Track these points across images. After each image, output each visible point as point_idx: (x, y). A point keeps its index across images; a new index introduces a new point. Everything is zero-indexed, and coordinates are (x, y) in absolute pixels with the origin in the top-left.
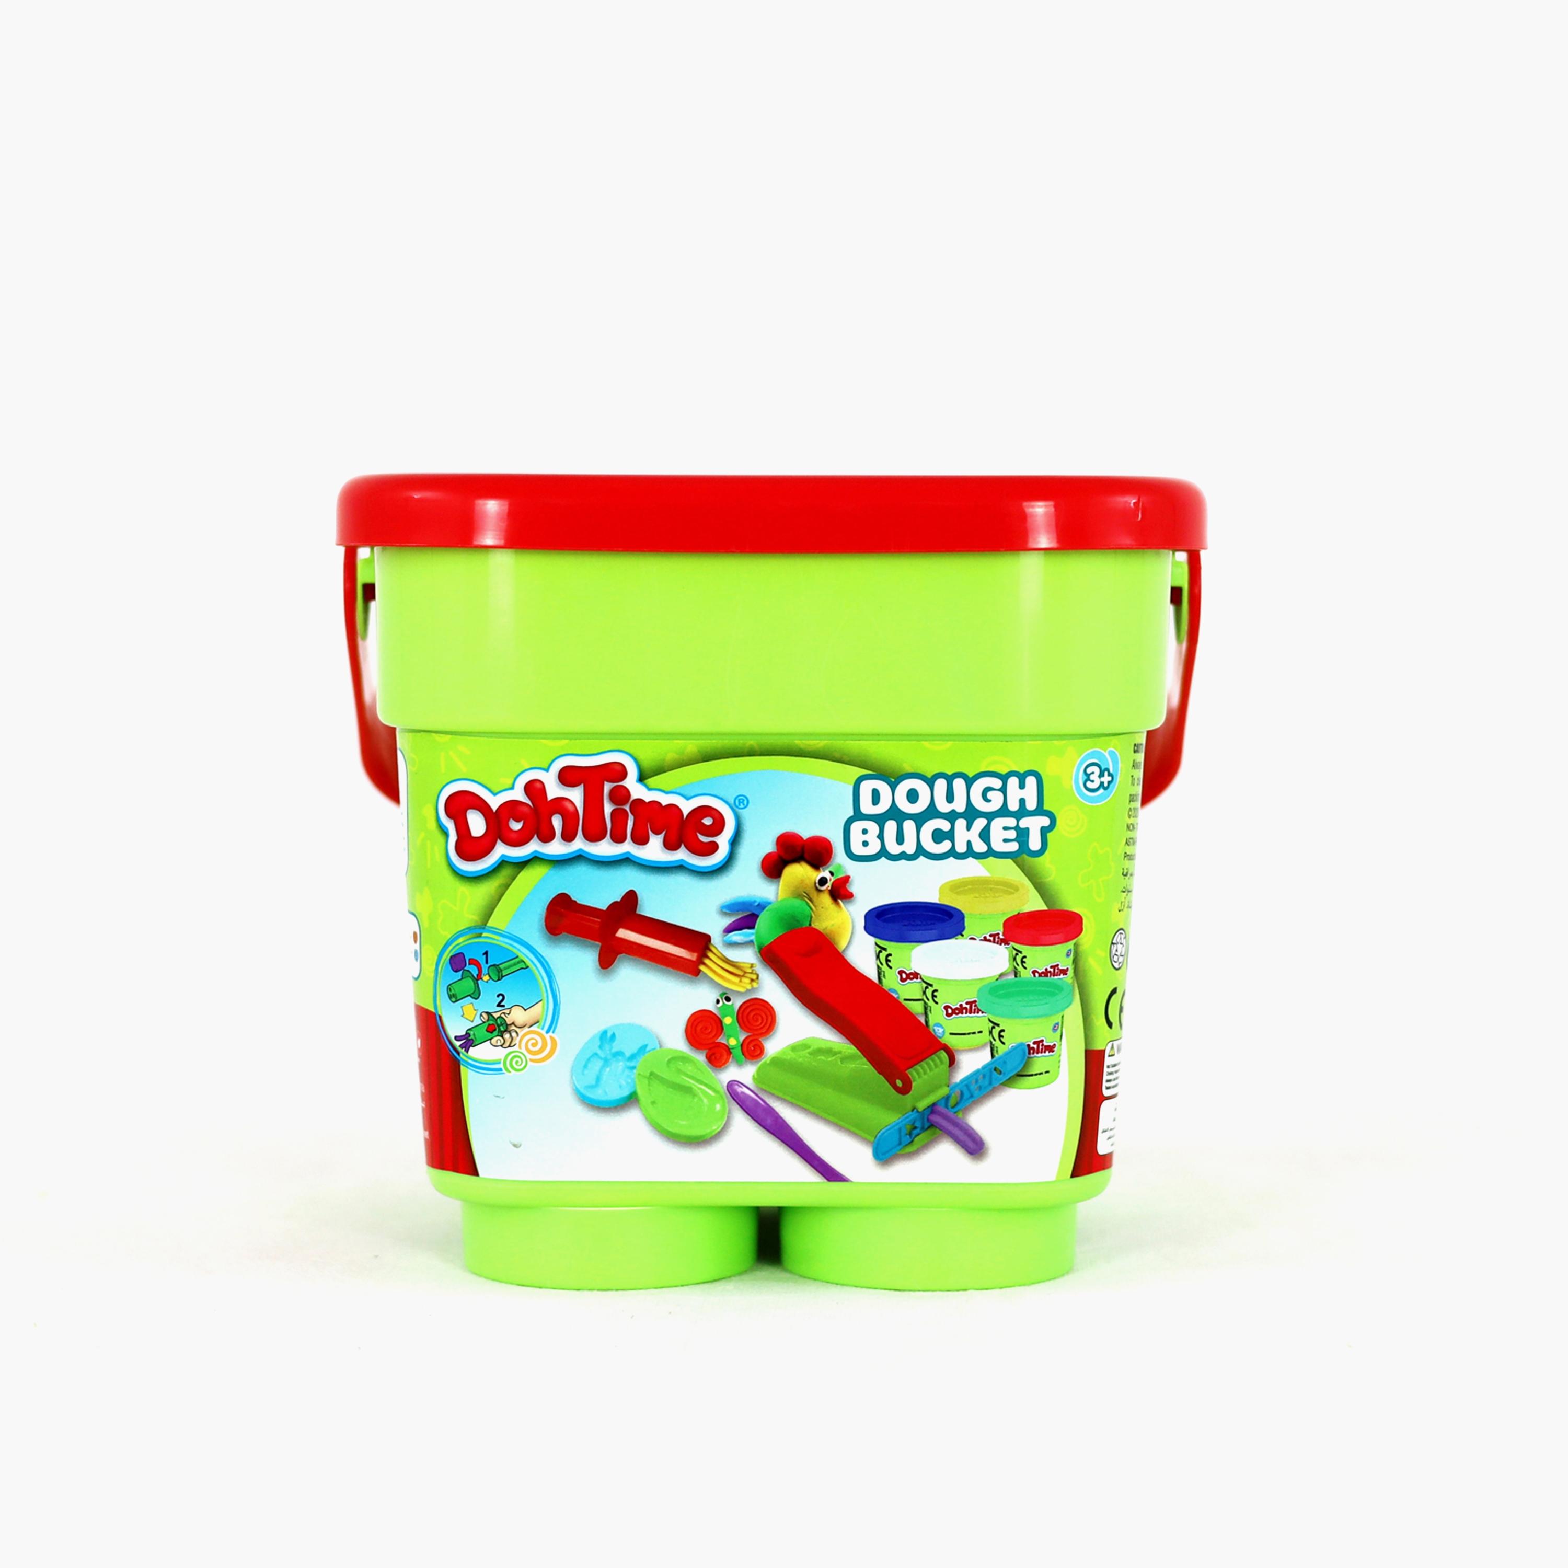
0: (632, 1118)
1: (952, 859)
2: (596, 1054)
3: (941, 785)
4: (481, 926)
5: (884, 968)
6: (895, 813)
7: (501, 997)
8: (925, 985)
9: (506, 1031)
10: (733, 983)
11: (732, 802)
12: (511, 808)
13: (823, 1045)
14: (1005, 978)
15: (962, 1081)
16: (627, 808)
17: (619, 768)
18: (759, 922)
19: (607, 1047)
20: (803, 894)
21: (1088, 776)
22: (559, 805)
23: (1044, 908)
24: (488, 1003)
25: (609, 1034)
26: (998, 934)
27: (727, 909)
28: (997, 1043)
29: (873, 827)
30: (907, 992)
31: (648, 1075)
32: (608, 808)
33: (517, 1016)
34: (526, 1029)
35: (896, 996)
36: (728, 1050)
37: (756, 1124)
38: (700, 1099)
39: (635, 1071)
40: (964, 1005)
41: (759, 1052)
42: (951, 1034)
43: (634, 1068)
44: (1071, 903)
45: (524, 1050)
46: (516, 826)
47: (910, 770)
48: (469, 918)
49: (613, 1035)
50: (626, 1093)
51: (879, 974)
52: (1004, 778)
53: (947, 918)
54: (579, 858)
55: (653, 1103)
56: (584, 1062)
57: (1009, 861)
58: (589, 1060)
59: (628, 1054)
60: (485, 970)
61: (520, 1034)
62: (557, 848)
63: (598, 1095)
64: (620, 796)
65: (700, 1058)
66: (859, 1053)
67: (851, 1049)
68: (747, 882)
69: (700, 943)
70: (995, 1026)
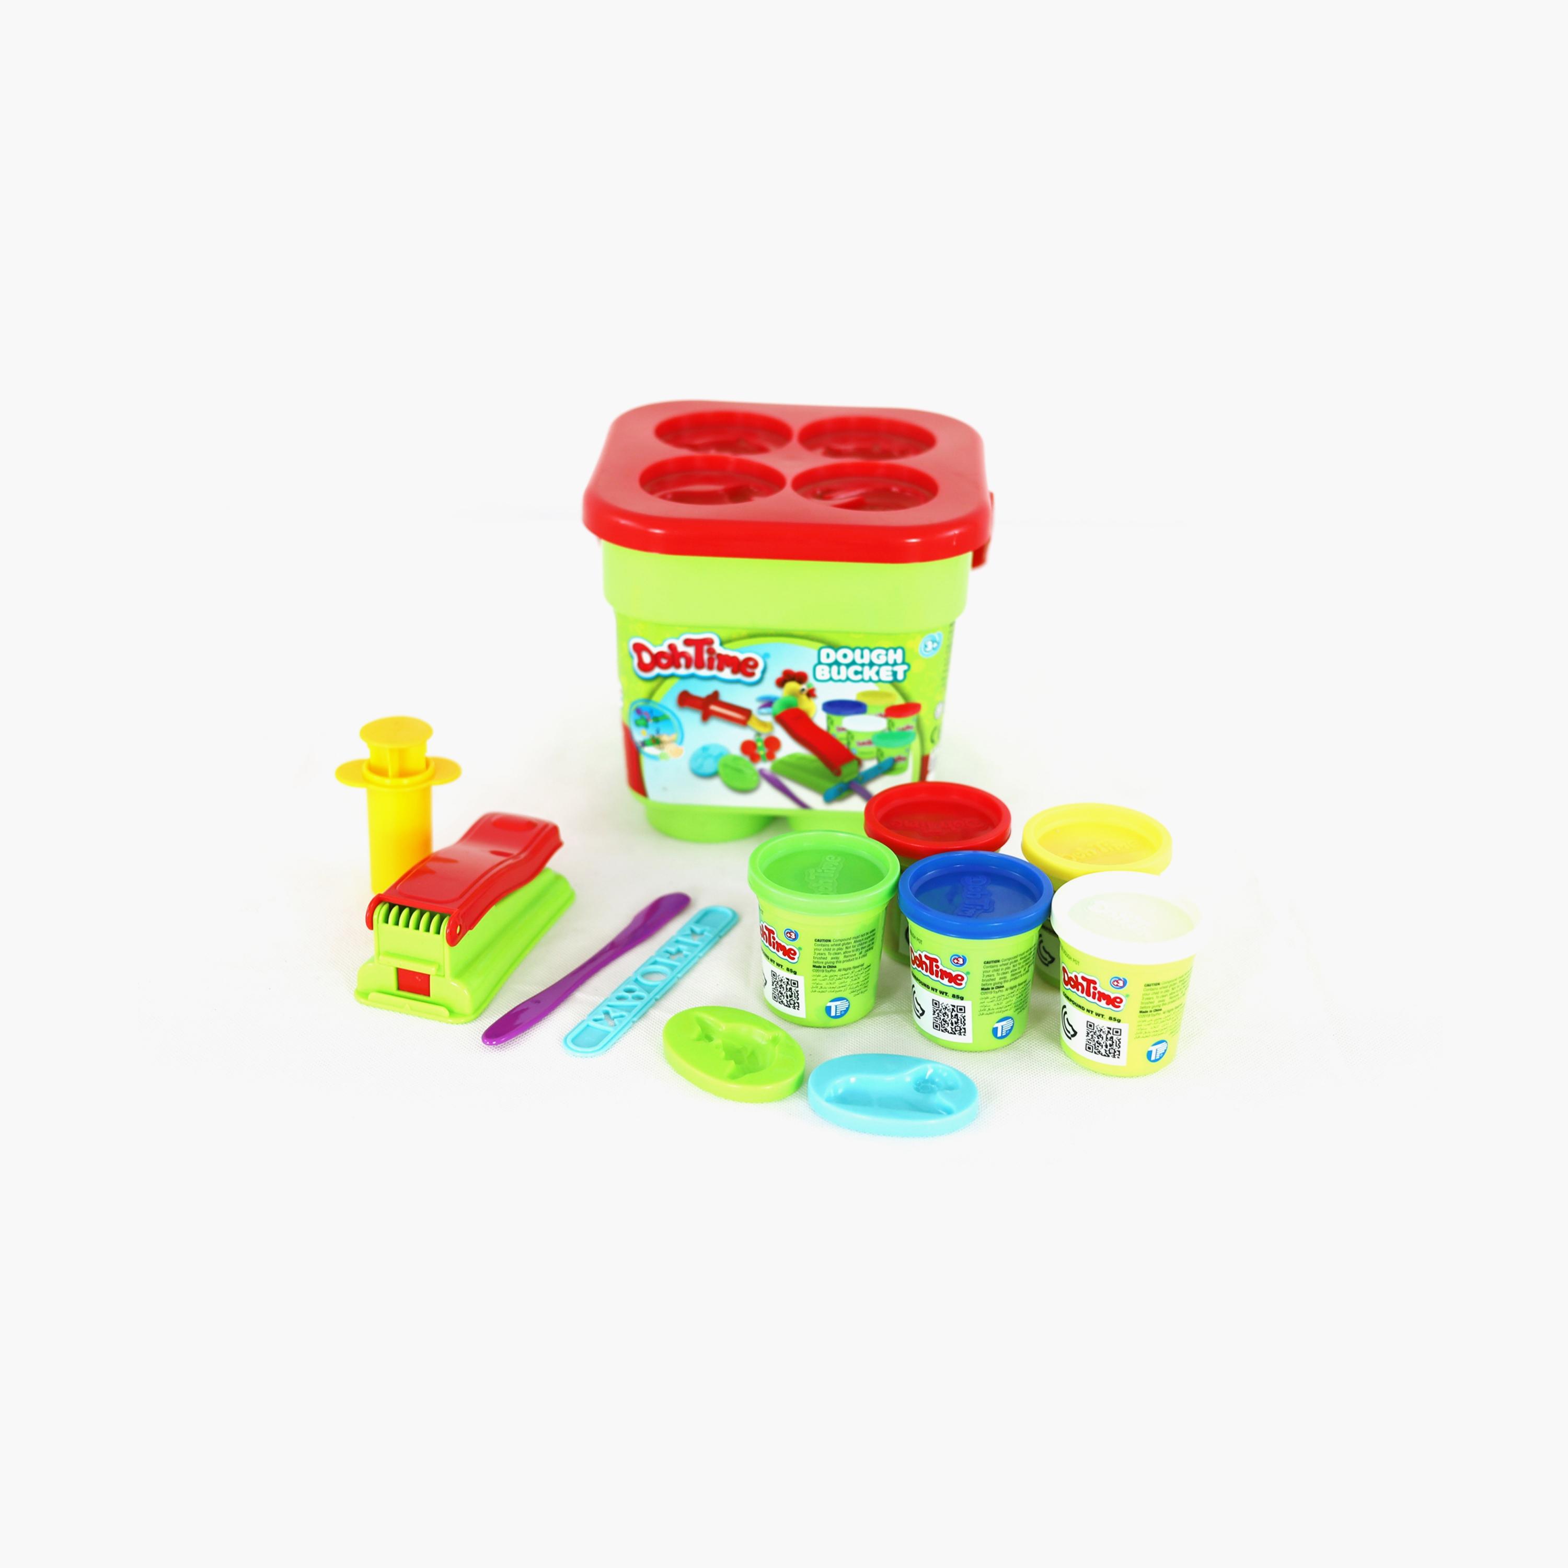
0: (716, 783)
2: (700, 755)
3: (858, 652)
4: (648, 700)
5: (830, 725)
6: (837, 663)
7: (658, 730)
8: (848, 733)
9: (660, 743)
12: (661, 654)
13: (802, 756)
14: (885, 731)
15: (864, 772)
18: (774, 705)
19: (705, 753)
20: (794, 694)
21: (926, 646)
22: (683, 654)
23: (904, 702)
24: (652, 730)
26: (882, 713)
27: (761, 699)
28: (880, 757)
29: (827, 668)
30: (841, 737)
31: (723, 764)
33: (665, 737)
34: (669, 743)
35: (835, 737)
37: (772, 787)
38: (747, 775)
40: (866, 742)
42: (860, 753)
43: (717, 761)
44: (915, 699)
45: (668, 751)
46: (664, 661)
47: (843, 644)
48: (643, 695)
49: (708, 748)
50: (714, 771)
51: (828, 728)
52: (887, 650)
53: (859, 706)
54: (692, 676)
55: (726, 775)
56: (695, 758)
57: (888, 685)
58: (697, 757)
59: (714, 756)
60: (651, 717)
61: (666, 745)
62: (682, 671)
63: (701, 771)
64: (711, 651)
65: (746, 759)
66: (818, 760)
67: (814, 758)
68: (769, 688)
69: (747, 713)
70: (879, 750)
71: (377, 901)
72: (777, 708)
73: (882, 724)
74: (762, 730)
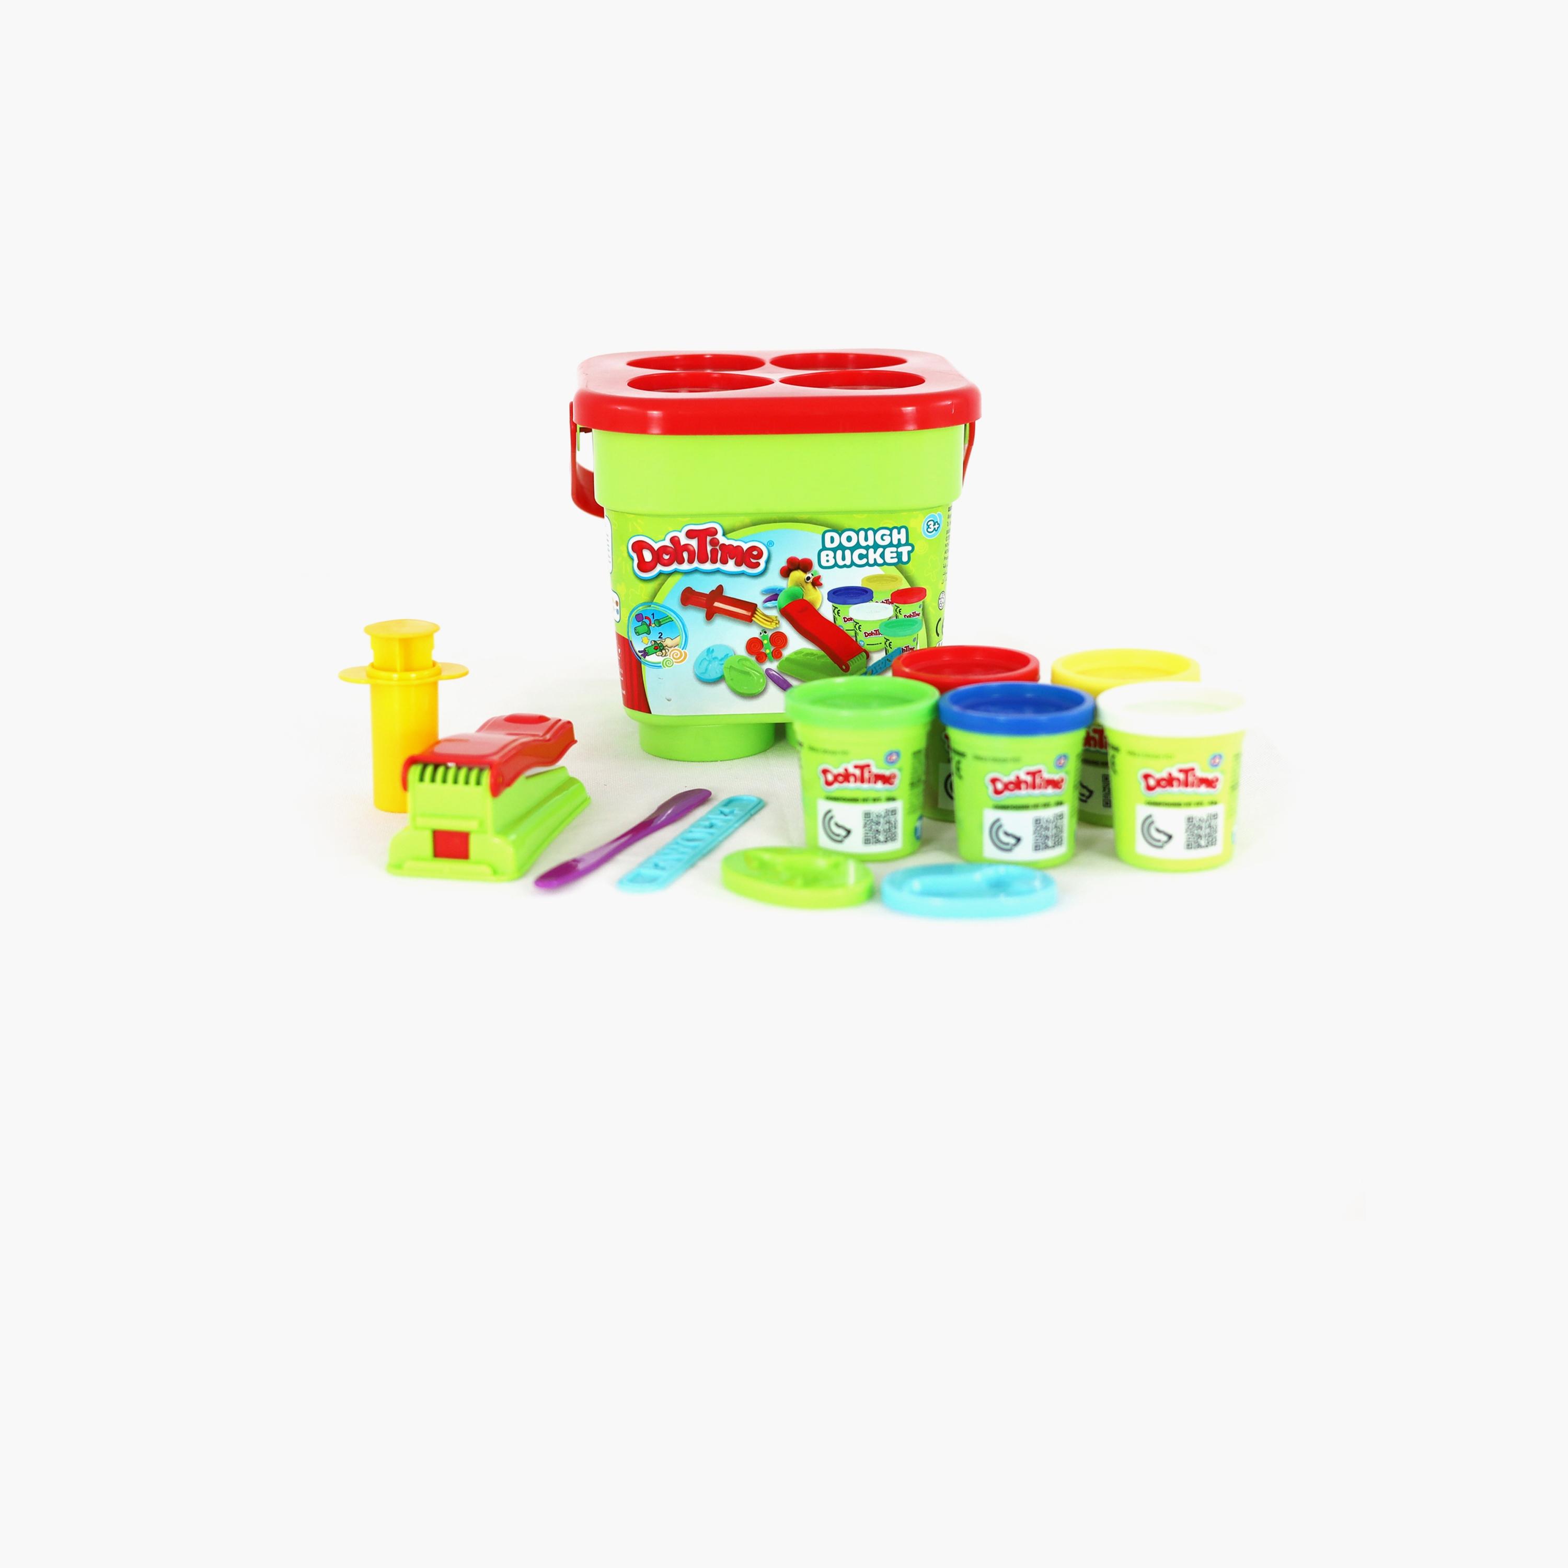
0: (722, 687)
1: (867, 567)
2: (705, 659)
4: (650, 602)
5: (837, 616)
6: (841, 547)
7: (660, 634)
8: (855, 623)
9: (663, 649)
10: (768, 625)
11: (766, 543)
12: (664, 549)
13: (809, 652)
14: (891, 619)
15: (872, 665)
16: (718, 548)
17: (714, 530)
18: (779, 598)
19: (710, 655)
20: (798, 584)
22: (686, 548)
23: (909, 587)
24: (654, 636)
25: (711, 649)
26: (889, 600)
28: (888, 648)
29: (831, 554)
30: (847, 627)
31: (729, 667)
32: (709, 548)
33: (668, 642)
34: (672, 649)
35: (842, 629)
36: (766, 655)
37: (778, 687)
38: (753, 677)
39: (723, 666)
40: (873, 632)
41: (780, 655)
42: (868, 645)
43: (723, 664)
44: (921, 584)
45: (672, 658)
46: (666, 557)
47: (848, 527)
48: (645, 598)
49: (713, 650)
50: (719, 675)
51: (834, 619)
52: (891, 530)
53: (865, 593)
55: (732, 680)
56: (699, 663)
57: (893, 567)
58: (702, 661)
59: (720, 658)
60: (652, 622)
61: (670, 651)
62: (685, 566)
63: (706, 677)
64: (714, 542)
65: (753, 659)
66: (826, 655)
67: (822, 653)
68: (774, 580)
69: (752, 607)
70: (888, 640)
71: (411, 761)
72: (783, 601)
73: (889, 610)
74: (767, 625)
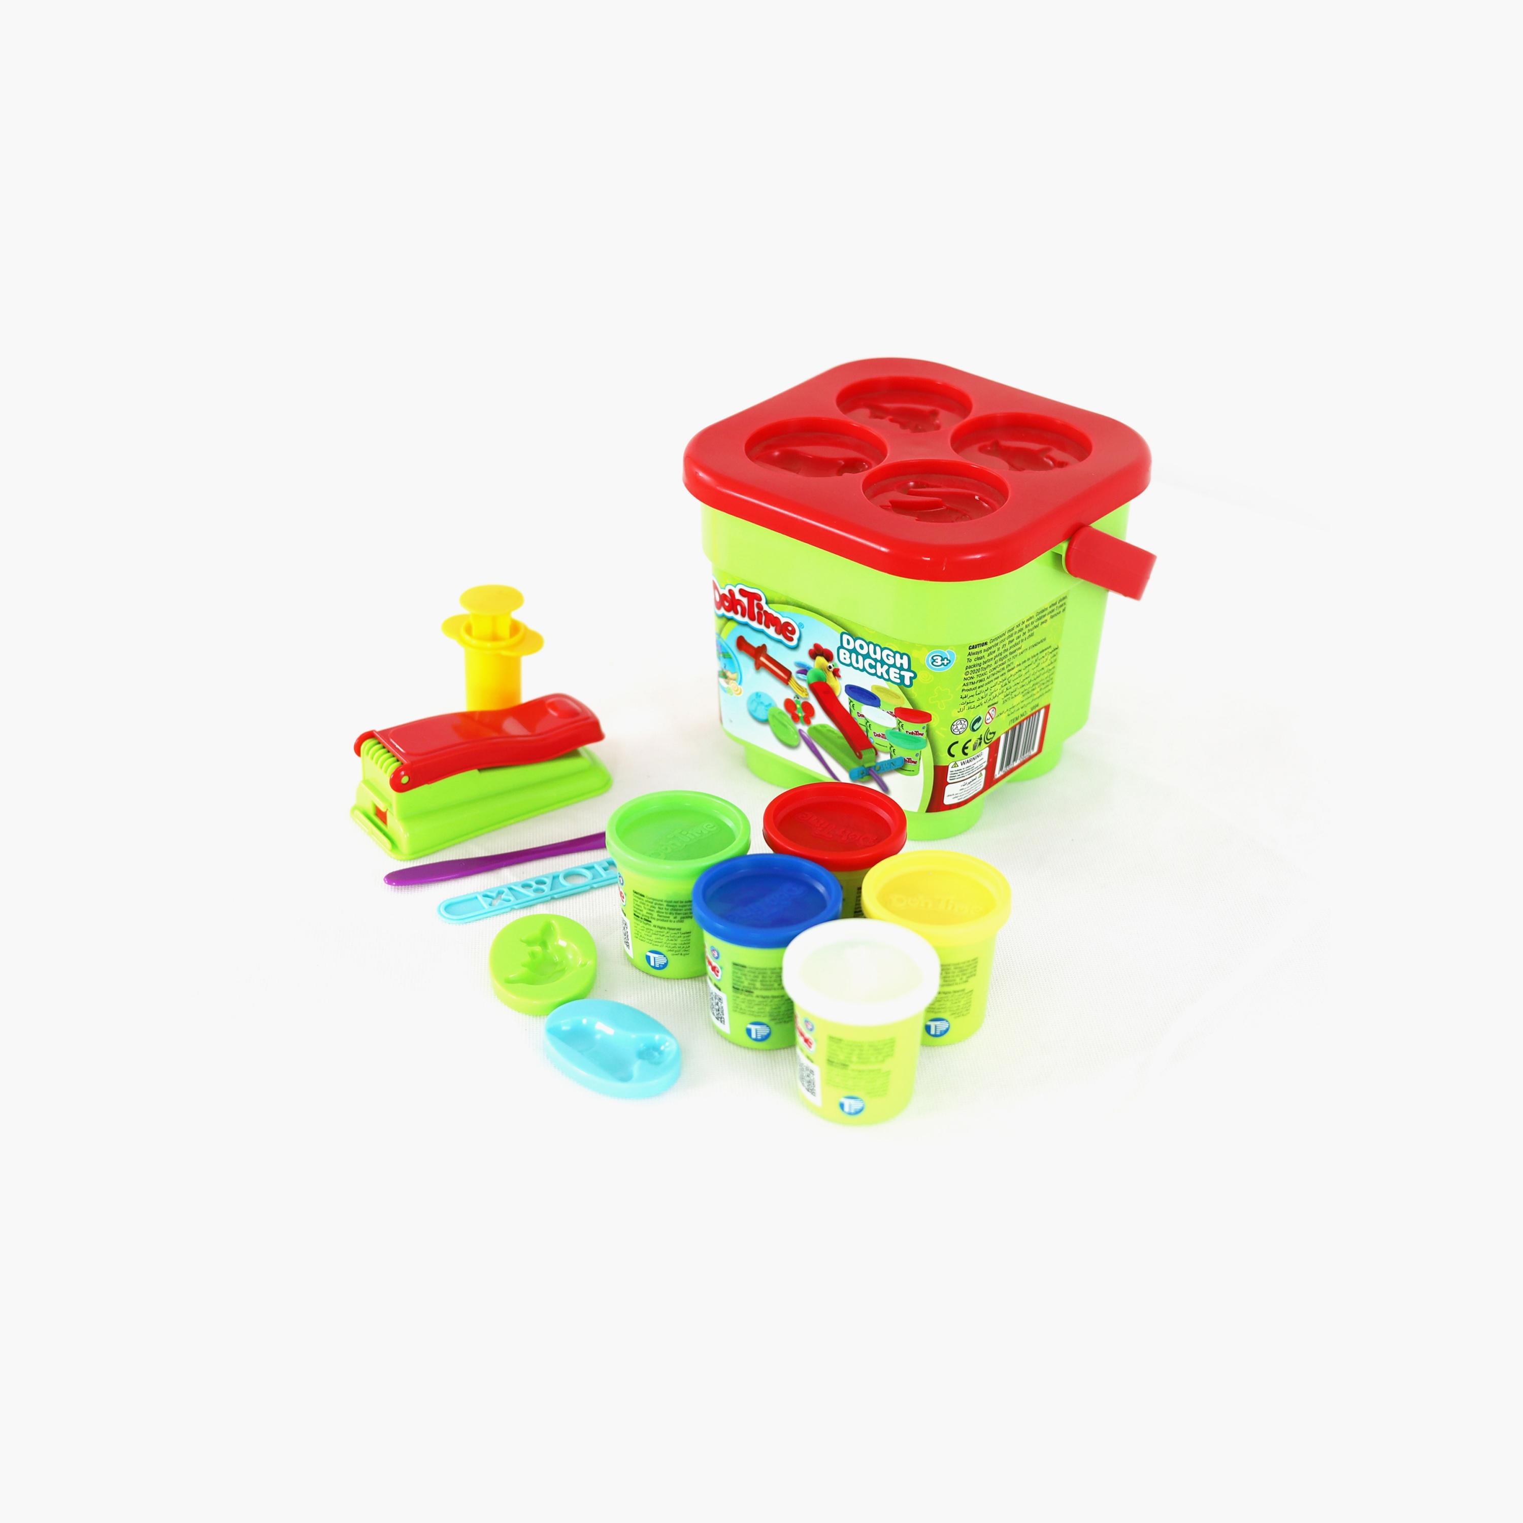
0: (766, 729)
2: (755, 700)
6: (854, 651)
8: (867, 721)
9: (727, 678)
11: (798, 624)
13: (831, 729)
14: (895, 730)
15: (880, 763)
16: (762, 612)
18: (808, 673)
19: (758, 699)
20: (823, 669)
23: (913, 708)
25: (760, 694)
26: (893, 712)
29: (848, 654)
30: (860, 721)
31: (771, 714)
32: (756, 610)
33: (729, 674)
34: (731, 681)
35: (856, 721)
37: (809, 748)
38: (790, 731)
40: (881, 734)
42: (876, 743)
43: (767, 709)
44: (924, 708)
45: (732, 688)
50: (765, 718)
51: (850, 710)
53: (874, 699)
54: (746, 625)
55: (774, 725)
56: (750, 701)
57: (896, 686)
58: (753, 700)
59: (765, 704)
63: (756, 715)
64: (760, 607)
65: (789, 716)
66: (843, 737)
67: (841, 735)
68: (804, 656)
69: (788, 673)
70: (892, 746)
72: (811, 678)
73: (892, 722)
74: (800, 693)
